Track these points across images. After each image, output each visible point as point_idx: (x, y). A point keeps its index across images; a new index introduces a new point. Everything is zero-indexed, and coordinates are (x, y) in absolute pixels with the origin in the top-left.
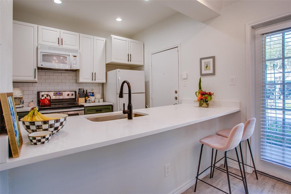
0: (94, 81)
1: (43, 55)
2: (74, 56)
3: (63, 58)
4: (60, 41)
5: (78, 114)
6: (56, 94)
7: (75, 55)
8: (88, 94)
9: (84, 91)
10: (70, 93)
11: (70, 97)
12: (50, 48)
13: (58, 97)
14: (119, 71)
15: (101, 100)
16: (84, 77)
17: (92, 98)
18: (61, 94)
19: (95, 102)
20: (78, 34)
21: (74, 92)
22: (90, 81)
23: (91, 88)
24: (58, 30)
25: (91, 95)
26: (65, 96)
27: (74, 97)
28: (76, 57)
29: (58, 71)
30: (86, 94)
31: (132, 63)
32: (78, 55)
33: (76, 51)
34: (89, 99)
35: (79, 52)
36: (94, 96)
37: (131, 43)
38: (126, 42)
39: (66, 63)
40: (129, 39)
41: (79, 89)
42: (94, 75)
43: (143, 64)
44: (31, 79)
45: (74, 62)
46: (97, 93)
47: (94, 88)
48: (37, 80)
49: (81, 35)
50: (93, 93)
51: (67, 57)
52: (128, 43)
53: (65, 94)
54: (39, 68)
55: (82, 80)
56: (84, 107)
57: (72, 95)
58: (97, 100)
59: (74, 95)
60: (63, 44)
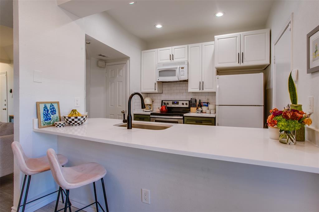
0: (201, 91)
1: (159, 71)
2: (182, 68)
3: (172, 72)
4: (172, 57)
5: (177, 122)
6: (173, 103)
7: (182, 66)
8: (202, 104)
9: (196, 100)
11: (185, 106)
12: (164, 65)
14: (218, 78)
15: (212, 112)
16: (193, 87)
17: (204, 108)
18: (177, 103)
19: (206, 113)
20: (186, 46)
21: (188, 101)
22: (198, 90)
23: (207, 97)
24: (170, 48)
25: (206, 106)
26: (180, 105)
27: (187, 106)
28: (183, 68)
29: (177, 83)
30: (199, 104)
31: (246, 64)
32: (185, 66)
33: (183, 63)
34: (200, 109)
35: (186, 63)
36: (208, 106)
37: (245, 36)
38: (236, 39)
39: (175, 76)
40: (241, 33)
41: (191, 99)
42: (202, 85)
43: (269, 63)
44: (153, 91)
45: (182, 73)
46: (213, 103)
47: (210, 98)
48: (157, 91)
49: (190, 45)
50: (208, 103)
51: (175, 70)
52: (238, 39)
53: (180, 103)
54: (158, 82)
55: (190, 90)
56: (184, 117)
57: (186, 104)
58: (208, 111)
59: (188, 104)
60: (174, 58)
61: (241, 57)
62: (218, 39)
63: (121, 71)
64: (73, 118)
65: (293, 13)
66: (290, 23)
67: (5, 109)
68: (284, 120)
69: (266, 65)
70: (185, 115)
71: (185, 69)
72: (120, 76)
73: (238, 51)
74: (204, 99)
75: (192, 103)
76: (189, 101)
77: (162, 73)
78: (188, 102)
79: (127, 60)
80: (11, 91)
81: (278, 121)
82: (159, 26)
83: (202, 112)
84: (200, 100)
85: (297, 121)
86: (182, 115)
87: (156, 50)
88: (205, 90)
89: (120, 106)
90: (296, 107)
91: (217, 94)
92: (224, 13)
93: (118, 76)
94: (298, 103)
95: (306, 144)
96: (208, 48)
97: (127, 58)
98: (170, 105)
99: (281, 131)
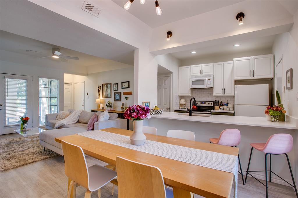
0: (223, 95)
1: (192, 81)
2: (209, 79)
3: (202, 82)
4: (201, 72)
6: (202, 103)
8: (223, 104)
9: (219, 101)
10: (210, 103)
11: (210, 105)
12: (196, 77)
13: (202, 105)
14: (236, 87)
15: (231, 109)
16: (217, 92)
17: (225, 107)
18: (205, 103)
19: (226, 110)
20: (212, 64)
22: (221, 95)
23: (227, 99)
24: (200, 65)
25: (226, 105)
26: (206, 105)
27: (212, 105)
30: (221, 104)
31: (256, 77)
32: (212, 78)
33: (210, 76)
34: (222, 107)
35: (212, 76)
36: (227, 105)
37: (256, 59)
38: (249, 61)
39: (204, 84)
40: (253, 57)
41: (215, 100)
42: (223, 91)
43: (273, 77)
44: (187, 94)
45: (209, 83)
46: (231, 103)
47: (229, 99)
48: (190, 95)
49: (215, 64)
50: (227, 103)
51: (204, 81)
52: (250, 61)
53: (207, 103)
54: (191, 89)
55: (215, 94)
56: (211, 112)
57: (211, 104)
58: (228, 109)
59: (213, 104)
60: (203, 73)
61: (252, 73)
62: (236, 61)
63: (166, 81)
64: (156, 110)
65: (283, 55)
66: (281, 59)
67: (83, 106)
68: (272, 111)
69: (271, 78)
70: (212, 111)
71: (212, 80)
72: (165, 84)
73: (251, 69)
74: (224, 101)
75: (216, 103)
76: (214, 102)
77: (194, 82)
78: (212, 103)
79: (171, 74)
80: (88, 94)
81: (269, 112)
82: (194, 52)
83: (223, 109)
84: (222, 101)
85: (279, 112)
86: (210, 111)
87: (189, 66)
88: (226, 94)
89: (165, 105)
90: (280, 105)
91: (236, 97)
92: (240, 45)
93: (164, 85)
94: (281, 104)
95: (285, 123)
96: (228, 65)
97: (171, 73)
98: (199, 104)
99: (271, 116)
